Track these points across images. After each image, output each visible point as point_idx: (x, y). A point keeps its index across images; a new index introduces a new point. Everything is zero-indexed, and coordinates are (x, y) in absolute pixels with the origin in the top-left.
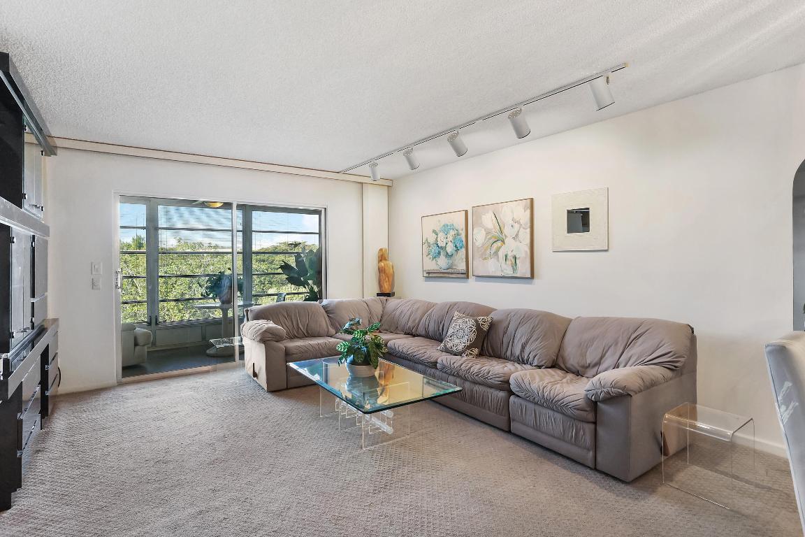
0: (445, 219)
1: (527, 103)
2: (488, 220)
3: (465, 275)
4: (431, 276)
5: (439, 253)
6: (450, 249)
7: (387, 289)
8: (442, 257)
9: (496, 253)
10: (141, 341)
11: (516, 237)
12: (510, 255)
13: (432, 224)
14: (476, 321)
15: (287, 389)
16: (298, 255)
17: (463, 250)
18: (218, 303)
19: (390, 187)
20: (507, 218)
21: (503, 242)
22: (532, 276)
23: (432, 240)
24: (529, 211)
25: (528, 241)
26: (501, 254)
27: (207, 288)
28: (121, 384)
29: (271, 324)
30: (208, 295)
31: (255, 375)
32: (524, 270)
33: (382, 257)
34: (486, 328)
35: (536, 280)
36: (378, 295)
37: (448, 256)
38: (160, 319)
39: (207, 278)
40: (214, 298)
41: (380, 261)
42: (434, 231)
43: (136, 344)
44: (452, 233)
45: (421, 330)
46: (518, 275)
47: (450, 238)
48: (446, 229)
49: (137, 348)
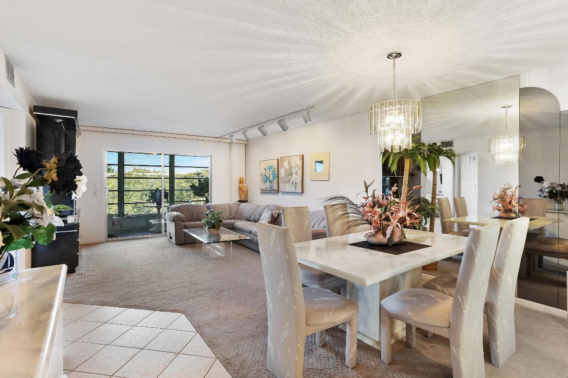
0: (269, 163)
1: (285, 116)
2: (286, 164)
3: (278, 191)
4: (264, 192)
5: (267, 180)
6: (271, 178)
7: (243, 199)
8: (268, 182)
9: (289, 180)
10: (116, 223)
11: (296, 174)
12: (294, 181)
13: (264, 165)
14: (272, 213)
15: (185, 244)
16: (200, 180)
17: (276, 179)
18: (155, 205)
19: (247, 144)
20: (293, 164)
21: (292, 175)
22: (303, 192)
23: (264, 174)
24: (301, 161)
25: (301, 175)
26: (291, 181)
27: (149, 197)
28: (107, 242)
29: (179, 213)
30: (150, 200)
31: (171, 238)
32: (299, 190)
33: (241, 182)
34: (276, 216)
35: (304, 194)
36: (238, 201)
37: (271, 182)
38: (125, 213)
39: (150, 192)
40: (153, 202)
41: (240, 184)
42: (265, 169)
43: (113, 225)
44: (272, 170)
45: (252, 218)
46: (297, 192)
47: (271, 173)
48: (270, 167)
49: (114, 226)
